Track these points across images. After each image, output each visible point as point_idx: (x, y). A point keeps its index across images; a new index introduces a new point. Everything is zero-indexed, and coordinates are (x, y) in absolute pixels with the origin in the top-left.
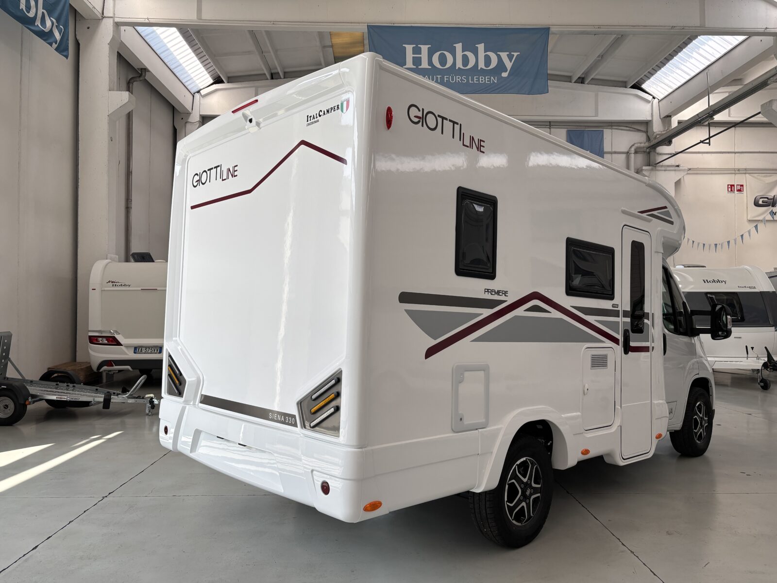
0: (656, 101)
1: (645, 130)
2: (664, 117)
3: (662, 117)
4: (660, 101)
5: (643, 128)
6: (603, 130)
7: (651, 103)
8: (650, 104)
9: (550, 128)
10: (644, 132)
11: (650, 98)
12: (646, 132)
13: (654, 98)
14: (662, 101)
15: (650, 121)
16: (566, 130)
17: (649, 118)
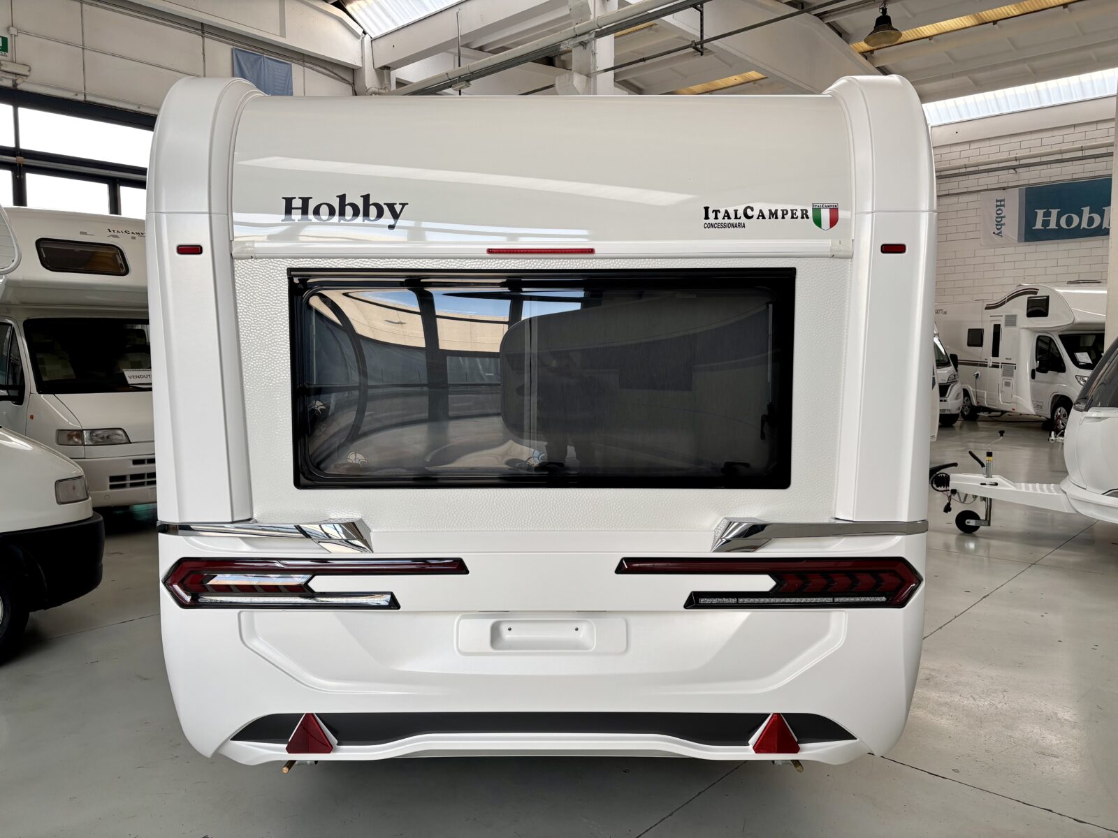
0: (367, 38)
1: (352, 82)
2: (380, 68)
3: (378, 65)
4: (373, 40)
5: (348, 78)
6: (291, 65)
7: (361, 39)
8: (360, 41)
9: (203, 37)
10: (349, 84)
11: (360, 31)
12: (353, 84)
13: (364, 33)
14: (377, 41)
15: (361, 68)
16: (232, 47)
17: (359, 64)
